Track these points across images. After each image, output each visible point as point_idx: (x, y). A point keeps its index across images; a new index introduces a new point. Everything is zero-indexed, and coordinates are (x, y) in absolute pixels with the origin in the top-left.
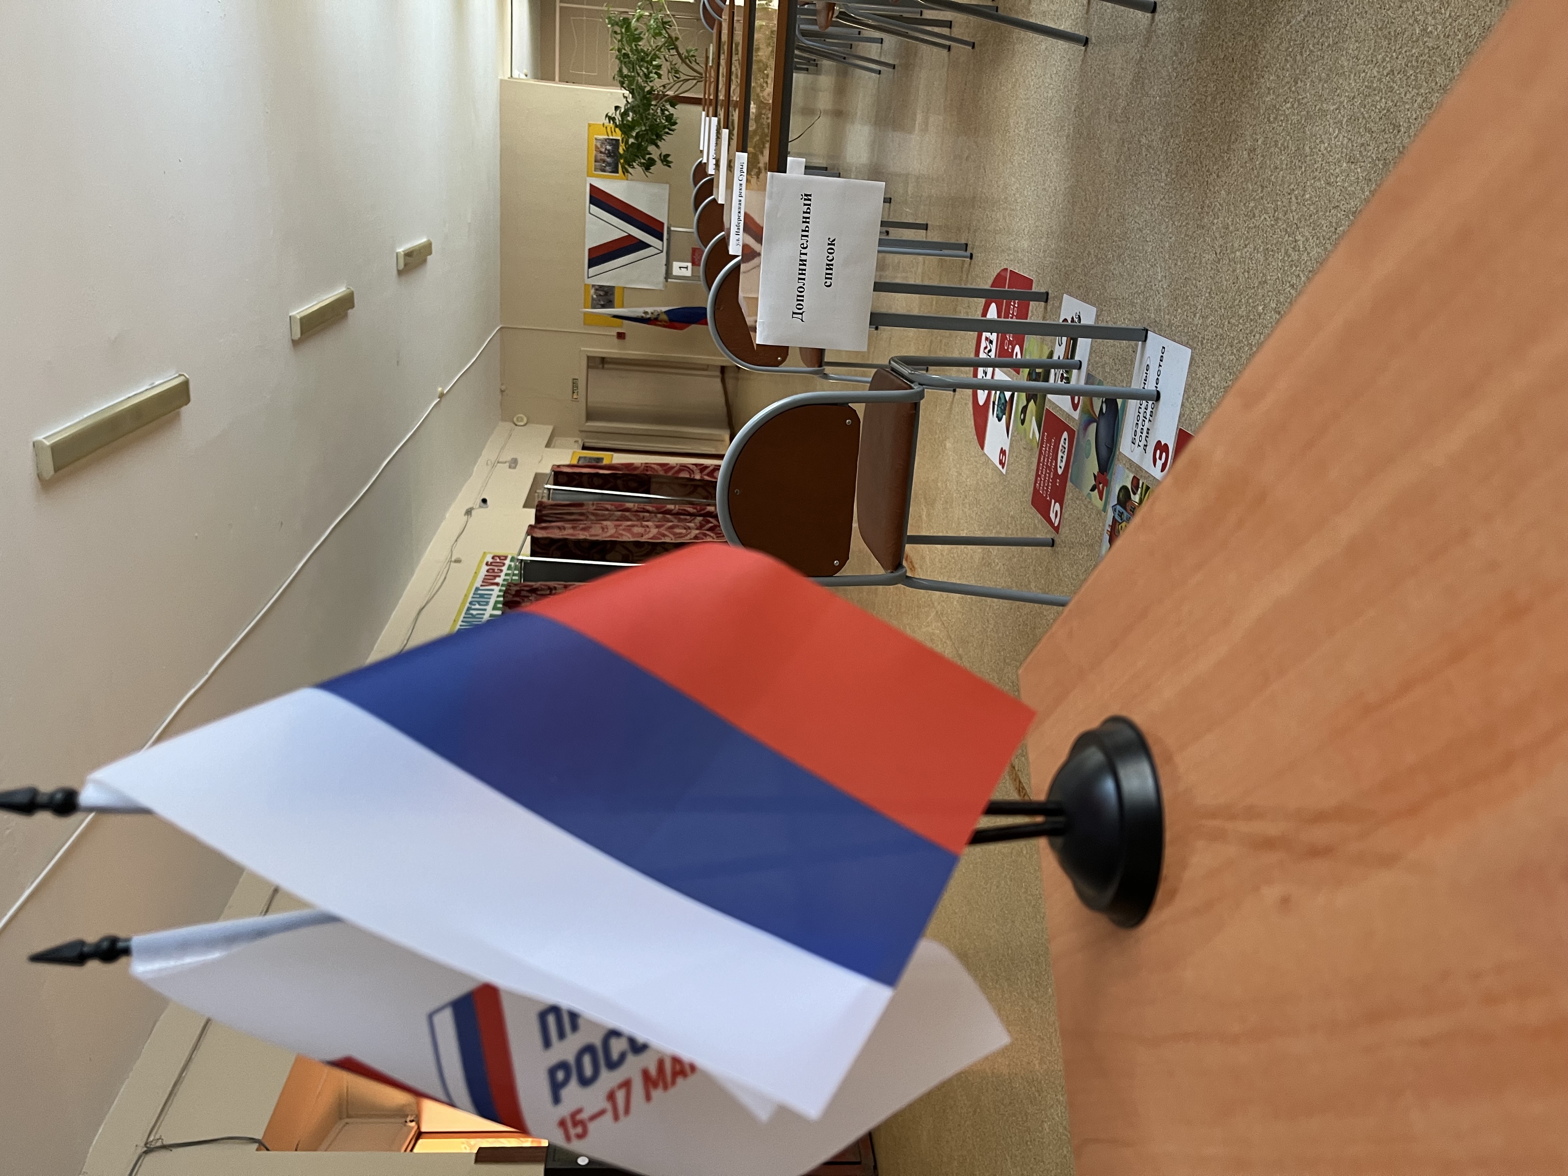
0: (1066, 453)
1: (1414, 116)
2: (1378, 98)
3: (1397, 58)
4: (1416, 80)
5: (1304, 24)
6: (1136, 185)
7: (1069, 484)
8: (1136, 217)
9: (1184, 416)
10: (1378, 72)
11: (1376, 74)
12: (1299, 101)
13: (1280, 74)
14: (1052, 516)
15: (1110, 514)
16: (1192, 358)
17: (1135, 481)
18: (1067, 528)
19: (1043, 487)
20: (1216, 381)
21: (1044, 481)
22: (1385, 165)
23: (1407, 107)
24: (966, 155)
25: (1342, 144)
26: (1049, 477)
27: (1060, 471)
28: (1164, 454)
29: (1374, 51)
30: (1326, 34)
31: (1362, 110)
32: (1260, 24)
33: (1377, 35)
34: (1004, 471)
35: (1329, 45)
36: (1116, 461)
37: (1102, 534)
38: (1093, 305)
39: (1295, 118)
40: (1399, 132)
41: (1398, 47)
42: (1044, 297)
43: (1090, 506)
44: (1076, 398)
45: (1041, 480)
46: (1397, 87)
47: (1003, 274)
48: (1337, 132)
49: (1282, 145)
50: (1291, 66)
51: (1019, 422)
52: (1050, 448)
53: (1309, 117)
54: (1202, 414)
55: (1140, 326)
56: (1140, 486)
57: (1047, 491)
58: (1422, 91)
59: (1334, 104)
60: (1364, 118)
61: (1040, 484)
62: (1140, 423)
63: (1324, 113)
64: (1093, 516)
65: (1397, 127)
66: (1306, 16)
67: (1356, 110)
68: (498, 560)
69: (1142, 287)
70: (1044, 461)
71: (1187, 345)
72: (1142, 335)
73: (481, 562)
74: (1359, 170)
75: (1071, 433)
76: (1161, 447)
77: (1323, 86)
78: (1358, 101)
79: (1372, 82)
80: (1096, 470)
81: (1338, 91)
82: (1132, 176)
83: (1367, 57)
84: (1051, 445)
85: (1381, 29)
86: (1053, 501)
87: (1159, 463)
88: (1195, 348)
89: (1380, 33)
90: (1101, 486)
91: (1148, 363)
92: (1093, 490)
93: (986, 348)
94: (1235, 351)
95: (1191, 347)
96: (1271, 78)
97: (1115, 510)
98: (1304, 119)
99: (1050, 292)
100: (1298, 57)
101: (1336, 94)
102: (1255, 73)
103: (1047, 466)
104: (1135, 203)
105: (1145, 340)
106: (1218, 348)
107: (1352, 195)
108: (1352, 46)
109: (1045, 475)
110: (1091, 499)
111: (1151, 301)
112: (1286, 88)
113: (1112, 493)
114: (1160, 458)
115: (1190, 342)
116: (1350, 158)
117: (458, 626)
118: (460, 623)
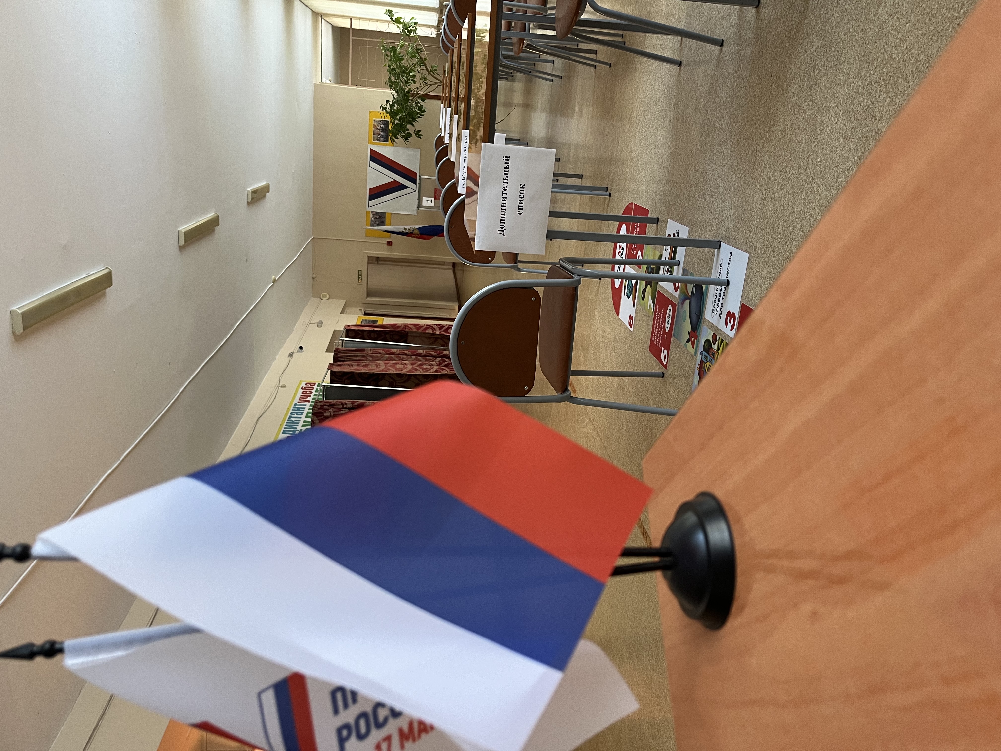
0: (670, 318)
1: (885, 110)
2: (862, 99)
3: (874, 74)
4: (885, 88)
5: (815, 54)
6: (713, 151)
7: (673, 338)
8: (713, 172)
9: (744, 295)
10: (862, 83)
11: (860, 84)
12: (812, 101)
13: (801, 84)
14: (663, 358)
15: (699, 357)
16: (749, 260)
17: (715, 336)
18: (672, 366)
19: (656, 340)
20: (764, 274)
21: (657, 336)
22: (867, 140)
23: (880, 104)
24: (606, 133)
25: (840, 128)
26: (660, 333)
27: (667, 330)
28: (732, 319)
29: (859, 70)
30: (829, 60)
31: (852, 106)
32: (788, 54)
33: (861, 60)
34: (632, 330)
35: (831, 66)
36: (702, 323)
37: (694, 370)
38: (687, 226)
39: (810, 112)
40: (875, 120)
41: (874, 67)
42: (656, 221)
43: (686, 352)
44: (677, 284)
45: (655, 335)
46: (874, 93)
47: (630, 206)
48: (836, 120)
49: (802, 128)
50: (808, 80)
51: (641, 298)
52: (660, 315)
53: (819, 111)
54: (756, 294)
55: (716, 239)
56: (718, 339)
57: (659, 342)
58: (890, 95)
59: (834, 103)
60: (853, 111)
61: (654, 338)
62: (717, 300)
63: (828, 108)
64: (688, 358)
65: (874, 117)
66: (816, 49)
67: (848, 106)
68: (309, 386)
69: (717, 215)
70: (657, 323)
71: (746, 251)
72: (718, 244)
73: (298, 387)
74: (851, 143)
75: (674, 306)
76: (730, 315)
77: (828, 92)
78: (849, 101)
79: (858, 89)
80: (690, 329)
81: (837, 95)
82: (710, 146)
83: (855, 74)
84: (661, 313)
85: (863, 56)
86: (663, 349)
87: (730, 325)
88: (751, 253)
89: (863, 59)
90: (693, 339)
91: (722, 262)
92: (688, 341)
93: (619, 252)
94: (776, 255)
95: (748, 252)
96: (795, 87)
97: (702, 355)
98: (816, 112)
99: (659, 218)
100: (812, 74)
101: (836, 96)
102: (785, 84)
103: (659, 326)
104: (712, 163)
105: (720, 248)
106: (765, 253)
107: (847, 159)
108: (845, 67)
109: (658, 332)
110: (686, 347)
111: (723, 224)
112: (804, 93)
113: (700, 344)
114: (730, 322)
115: (748, 249)
116: (845, 137)
117: (283, 429)
118: (284, 426)
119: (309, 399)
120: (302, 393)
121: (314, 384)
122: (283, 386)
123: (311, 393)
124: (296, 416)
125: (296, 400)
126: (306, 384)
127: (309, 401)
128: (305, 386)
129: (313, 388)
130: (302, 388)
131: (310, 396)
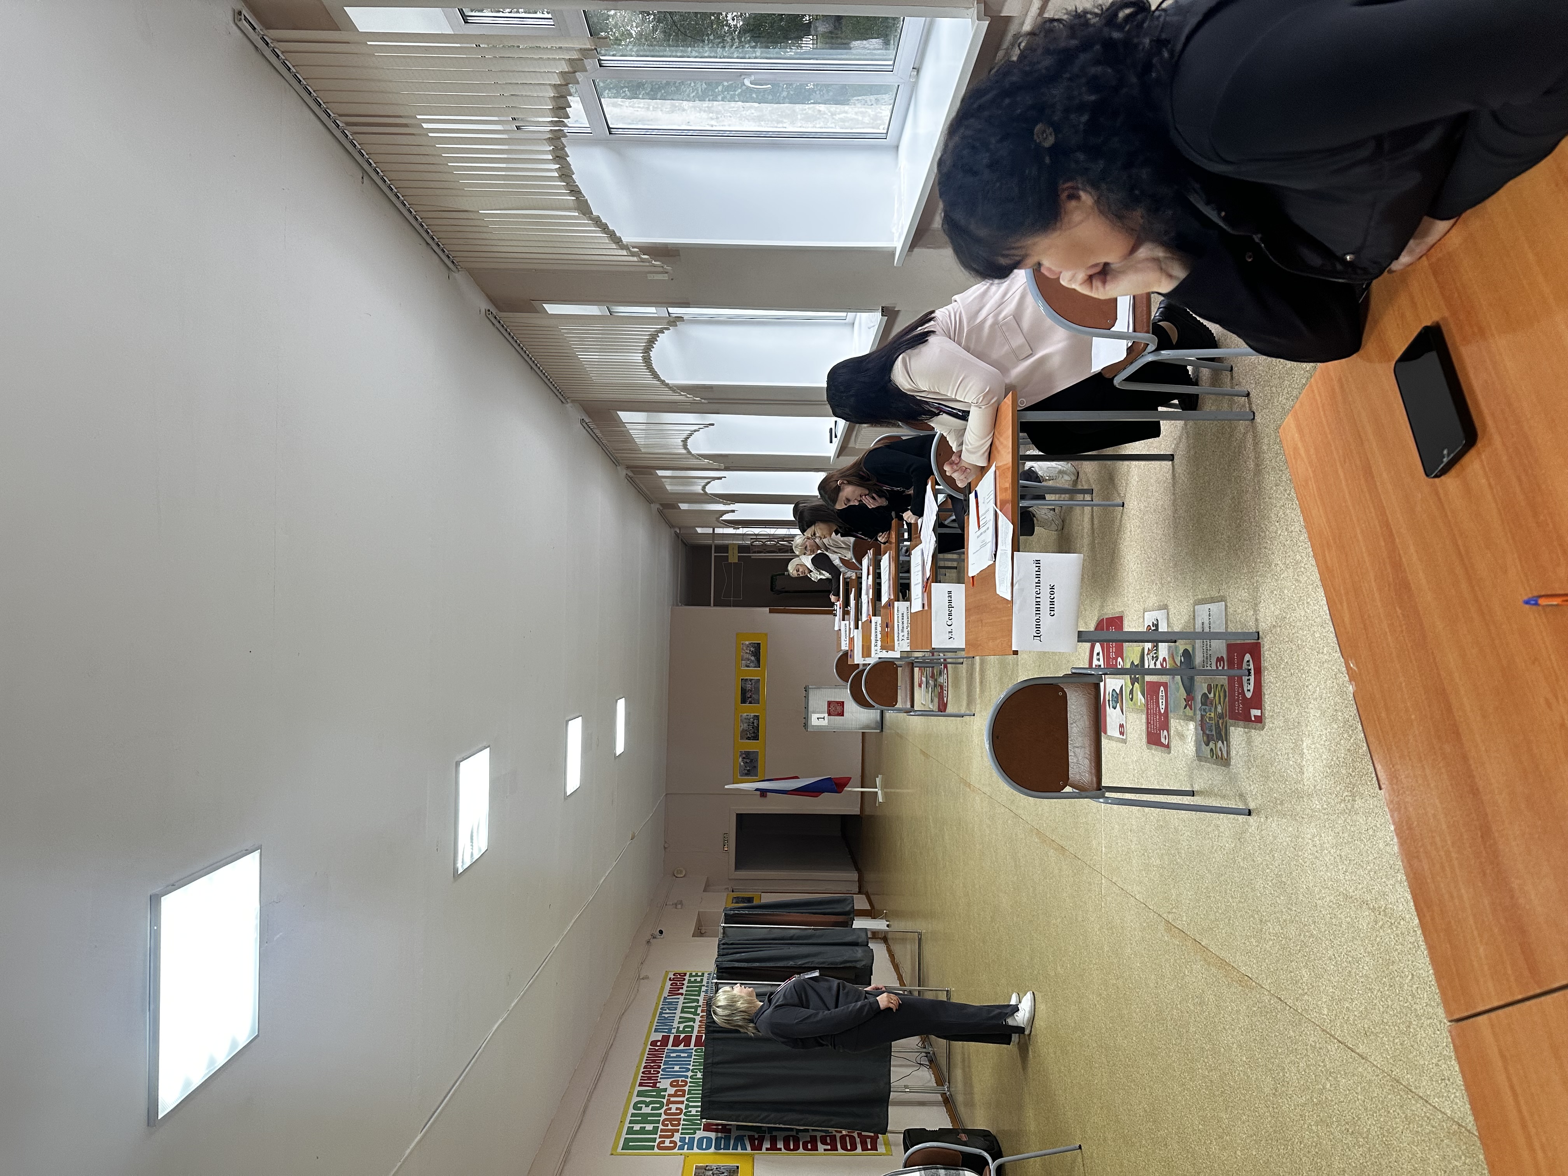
68: (679, 977)
73: (664, 979)
117: (654, 1027)
118: (655, 1024)
119: (681, 991)
120: (671, 985)
121: (685, 974)
122: (646, 978)
123: (683, 984)
124: (668, 1011)
125: (666, 993)
126: (674, 975)
127: (682, 994)
128: (673, 977)
129: (684, 979)
130: (670, 979)
131: (682, 988)
